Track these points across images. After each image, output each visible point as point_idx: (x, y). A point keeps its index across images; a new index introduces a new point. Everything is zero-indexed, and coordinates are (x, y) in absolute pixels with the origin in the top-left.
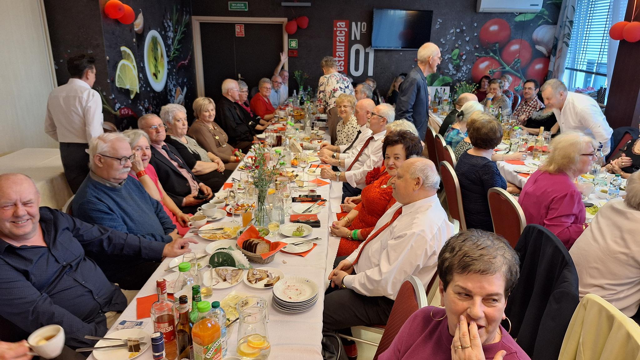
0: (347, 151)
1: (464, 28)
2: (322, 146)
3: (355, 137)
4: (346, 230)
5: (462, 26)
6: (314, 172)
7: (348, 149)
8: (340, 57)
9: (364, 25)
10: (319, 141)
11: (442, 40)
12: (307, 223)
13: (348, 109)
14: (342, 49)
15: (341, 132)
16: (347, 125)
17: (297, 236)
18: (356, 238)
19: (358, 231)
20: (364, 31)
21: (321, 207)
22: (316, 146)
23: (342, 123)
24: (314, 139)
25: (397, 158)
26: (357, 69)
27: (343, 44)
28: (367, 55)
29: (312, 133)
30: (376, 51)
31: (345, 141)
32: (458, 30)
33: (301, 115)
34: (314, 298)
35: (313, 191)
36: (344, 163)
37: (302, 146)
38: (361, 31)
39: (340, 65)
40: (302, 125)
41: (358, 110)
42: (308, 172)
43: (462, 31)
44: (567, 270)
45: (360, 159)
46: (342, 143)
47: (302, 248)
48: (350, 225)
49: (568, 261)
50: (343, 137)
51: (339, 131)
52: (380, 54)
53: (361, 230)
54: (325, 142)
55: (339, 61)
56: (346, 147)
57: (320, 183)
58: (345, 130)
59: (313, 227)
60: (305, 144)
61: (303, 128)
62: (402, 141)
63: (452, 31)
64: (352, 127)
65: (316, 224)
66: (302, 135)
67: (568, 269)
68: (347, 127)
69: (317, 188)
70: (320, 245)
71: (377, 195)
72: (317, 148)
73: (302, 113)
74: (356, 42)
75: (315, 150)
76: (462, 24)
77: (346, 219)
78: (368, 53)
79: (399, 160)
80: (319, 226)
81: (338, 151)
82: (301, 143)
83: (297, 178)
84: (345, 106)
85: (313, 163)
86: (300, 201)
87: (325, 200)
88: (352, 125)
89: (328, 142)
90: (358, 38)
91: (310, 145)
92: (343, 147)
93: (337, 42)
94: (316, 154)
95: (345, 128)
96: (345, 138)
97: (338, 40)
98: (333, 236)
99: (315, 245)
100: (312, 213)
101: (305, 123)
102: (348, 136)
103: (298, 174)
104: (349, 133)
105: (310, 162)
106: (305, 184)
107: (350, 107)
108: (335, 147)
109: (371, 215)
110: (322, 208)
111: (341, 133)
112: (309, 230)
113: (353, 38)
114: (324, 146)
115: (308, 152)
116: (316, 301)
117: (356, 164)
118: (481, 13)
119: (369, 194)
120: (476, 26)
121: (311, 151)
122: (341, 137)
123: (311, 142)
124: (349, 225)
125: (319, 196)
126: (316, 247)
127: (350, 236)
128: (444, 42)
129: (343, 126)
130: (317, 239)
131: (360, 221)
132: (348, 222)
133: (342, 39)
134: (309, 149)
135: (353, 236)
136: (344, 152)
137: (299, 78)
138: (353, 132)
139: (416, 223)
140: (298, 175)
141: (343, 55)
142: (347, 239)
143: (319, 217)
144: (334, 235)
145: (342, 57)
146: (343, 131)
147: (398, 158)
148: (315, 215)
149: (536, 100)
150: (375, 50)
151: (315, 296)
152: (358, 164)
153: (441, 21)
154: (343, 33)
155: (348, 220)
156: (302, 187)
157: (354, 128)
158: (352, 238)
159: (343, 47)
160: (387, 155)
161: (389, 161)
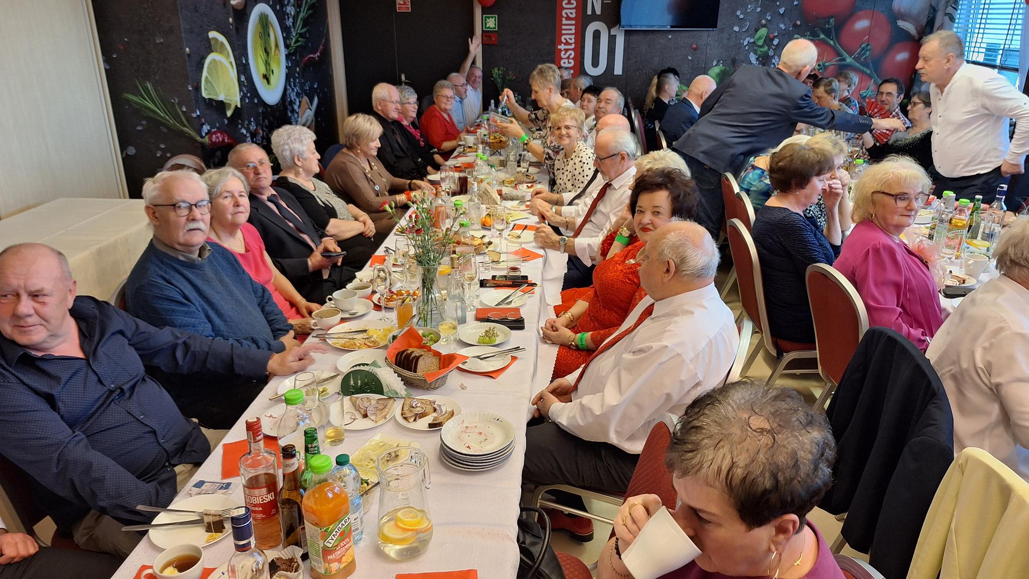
0: (576, 201)
2: (534, 193)
4: (568, 333)
6: (519, 237)
7: (578, 197)
8: (567, 43)
10: (529, 185)
12: (502, 322)
13: (572, 132)
14: (571, 30)
15: (563, 171)
16: (572, 159)
17: (485, 343)
18: (585, 348)
19: (587, 335)
21: (527, 295)
22: (524, 194)
23: (564, 155)
24: (521, 183)
25: (656, 213)
27: (573, 22)
28: (612, 40)
29: (518, 173)
30: (627, 33)
31: (569, 186)
33: (501, 141)
34: (507, 447)
35: (514, 269)
37: (500, 193)
39: (568, 58)
40: (502, 158)
42: (509, 238)
44: (934, 405)
47: (492, 363)
48: (575, 326)
49: (936, 391)
50: (566, 180)
51: (558, 169)
52: (634, 38)
53: (592, 332)
54: (538, 187)
55: (566, 50)
57: (527, 256)
58: (569, 168)
59: (512, 328)
60: (506, 190)
61: (503, 164)
62: (668, 185)
64: (581, 162)
65: (517, 324)
66: (502, 175)
67: (936, 403)
68: (571, 162)
69: (522, 264)
70: (522, 359)
71: (618, 276)
72: (524, 196)
73: (504, 139)
74: (594, 17)
75: (522, 200)
77: (568, 315)
79: (661, 216)
80: (522, 328)
82: (499, 188)
83: (491, 248)
84: (566, 127)
85: (517, 222)
86: (493, 285)
87: (534, 285)
88: (580, 159)
89: (544, 187)
90: (598, 12)
91: (514, 192)
93: (564, 19)
94: (523, 207)
95: (568, 165)
96: (569, 180)
97: (565, 16)
98: (546, 343)
99: (514, 358)
100: (513, 305)
101: (508, 156)
102: (574, 178)
103: (491, 241)
104: (576, 173)
105: (512, 221)
106: (503, 257)
107: (576, 129)
109: (608, 309)
110: (529, 297)
111: (563, 173)
112: (506, 335)
113: (589, 12)
114: (537, 193)
115: (509, 204)
116: (511, 452)
119: (605, 274)
121: (516, 203)
122: (562, 179)
123: (515, 187)
124: (574, 324)
125: (526, 277)
126: (516, 363)
127: (573, 343)
128: (742, 17)
129: (566, 160)
130: (517, 349)
131: (591, 320)
132: (572, 321)
133: (571, 13)
134: (512, 199)
135: (579, 343)
137: (499, 80)
138: (583, 170)
139: (670, 331)
140: (492, 243)
141: (573, 41)
142: (569, 347)
143: (523, 313)
144: (548, 342)
145: (571, 44)
146: (565, 169)
147: (658, 213)
148: (517, 310)
149: (896, 113)
150: (625, 30)
151: (509, 445)
154: (572, 4)
155: (572, 317)
156: (498, 262)
157: (584, 163)
158: (577, 346)
159: (573, 27)
160: (641, 207)
161: (643, 217)
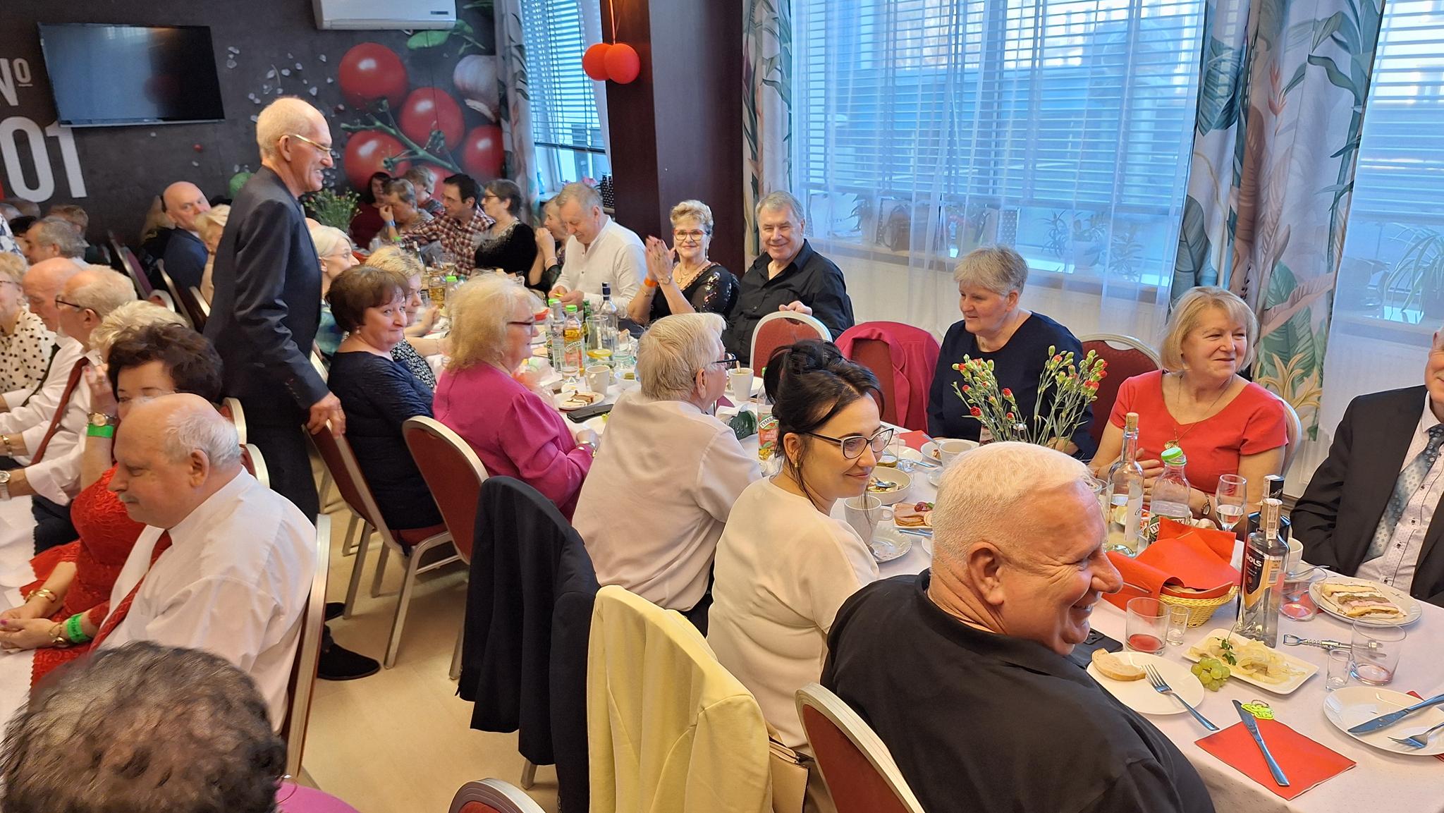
1: (299, 67)
3: (47, 362)
4: (47, 625)
5: (293, 62)
9: (21, 65)
11: (252, 96)
18: (80, 638)
19: (83, 617)
20: (26, 80)
26: (32, 181)
28: (53, 145)
32: (286, 72)
38: (15, 81)
43: (295, 74)
52: (92, 140)
53: (89, 611)
63: (271, 75)
74: (7, 110)
76: (290, 56)
77: (44, 593)
78: (56, 139)
90: (13, 101)
118: (326, 31)
120: (324, 60)
124: (57, 607)
127: (60, 639)
128: (258, 101)
131: (85, 589)
132: (53, 602)
135: (71, 635)
142: (55, 647)
153: (238, 52)
155: (51, 596)
158: (68, 641)
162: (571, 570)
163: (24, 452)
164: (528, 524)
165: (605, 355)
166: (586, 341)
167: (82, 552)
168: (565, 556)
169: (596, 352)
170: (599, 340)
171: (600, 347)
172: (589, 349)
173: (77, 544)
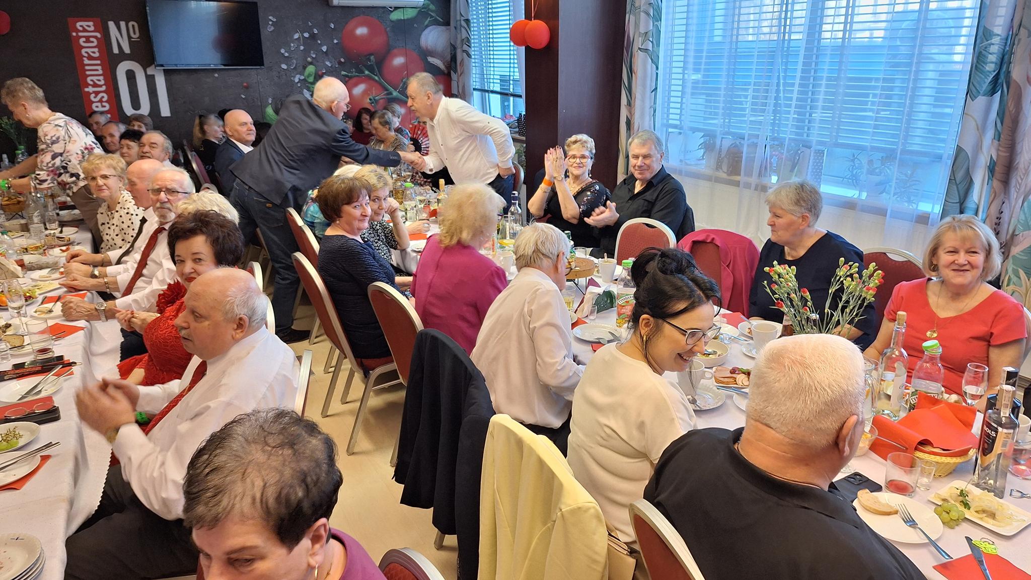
0: (125, 258)
1: (316, 32)
2: (69, 257)
3: (136, 231)
5: (311, 28)
6: (51, 311)
7: (127, 253)
8: (95, 85)
9: (133, 26)
10: (64, 248)
11: (283, 51)
12: (28, 418)
13: (112, 182)
14: (97, 70)
15: (109, 226)
16: (117, 211)
17: (3, 450)
20: (135, 36)
21: (62, 378)
22: (57, 259)
23: (106, 207)
24: (52, 247)
25: (197, 261)
26: (136, 104)
27: (99, 62)
28: (151, 81)
29: (47, 236)
30: (167, 73)
31: (118, 241)
32: (306, 35)
33: (19, 202)
34: (35, 564)
35: (44, 351)
36: (116, 283)
37: (21, 264)
38: (129, 37)
39: (101, 101)
40: (23, 221)
41: (134, 179)
42: (36, 315)
43: (313, 37)
44: (473, 386)
45: (145, 271)
46: (112, 248)
47: (13, 472)
50: (113, 235)
51: (103, 224)
52: (176, 78)
54: (76, 249)
55: (97, 93)
56: (120, 252)
57: (58, 332)
58: (115, 221)
59: (40, 423)
60: (27, 259)
61: (25, 228)
62: (204, 229)
63: (296, 36)
64: (128, 213)
65: (51, 415)
66: (22, 241)
67: (473, 384)
68: (116, 215)
69: (56, 343)
70: (55, 456)
71: (171, 332)
72: (57, 263)
74: (122, 57)
75: (54, 267)
76: (310, 24)
78: (153, 76)
79: (203, 262)
80: (57, 418)
81: (106, 263)
82: (19, 257)
83: (9, 332)
84: (105, 177)
85: (49, 295)
86: (15, 376)
87: (71, 364)
88: (126, 211)
90: (127, 50)
91: (44, 259)
92: (114, 255)
93: (85, 59)
94: (57, 275)
95: (113, 218)
96: (117, 235)
97: (86, 55)
99: (45, 458)
100: (43, 394)
101: (31, 218)
102: (123, 232)
103: (10, 322)
104: (125, 226)
105: (40, 294)
106: (27, 340)
107: (115, 178)
108: (99, 257)
110: (65, 380)
111: (109, 228)
112: (32, 432)
113: (116, 50)
114: (74, 256)
115: (36, 274)
116: (43, 568)
117: (139, 283)
118: (335, 7)
119: (155, 334)
120: (333, 27)
121: (45, 272)
122: (109, 234)
123: (44, 254)
125: (61, 358)
126: (49, 463)
128: (287, 54)
129: (109, 213)
130: (49, 445)
133: (94, 52)
134: (41, 268)
135: (139, 418)
136: (119, 262)
138: (132, 223)
140: (10, 325)
141: (102, 82)
143: (57, 402)
145: (100, 86)
146: (111, 223)
147: (200, 259)
148: (49, 399)
150: (164, 70)
151: (37, 560)
152: (144, 281)
153: (275, 20)
154: (93, 42)
156: (22, 346)
157: (132, 215)
159: (99, 68)
160: (179, 256)
161: (184, 267)
162: (474, 399)
163: (117, 290)
164: (447, 364)
165: (511, 244)
166: (498, 233)
167: (149, 362)
168: (472, 390)
169: (505, 241)
170: (508, 233)
171: (508, 238)
172: (500, 239)
173: (146, 357)
